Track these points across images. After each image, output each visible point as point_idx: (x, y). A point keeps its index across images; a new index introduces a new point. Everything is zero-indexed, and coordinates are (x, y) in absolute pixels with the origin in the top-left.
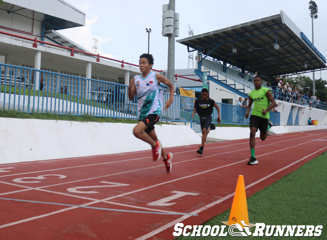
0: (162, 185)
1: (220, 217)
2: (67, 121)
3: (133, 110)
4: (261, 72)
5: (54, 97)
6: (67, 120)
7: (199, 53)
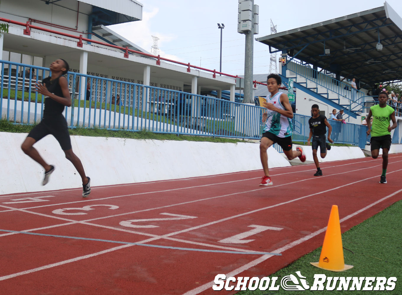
0: (237, 217)
1: (309, 258)
2: (119, 139)
3: (201, 124)
4: (360, 78)
5: (103, 108)
6: (120, 137)
7: (284, 55)
